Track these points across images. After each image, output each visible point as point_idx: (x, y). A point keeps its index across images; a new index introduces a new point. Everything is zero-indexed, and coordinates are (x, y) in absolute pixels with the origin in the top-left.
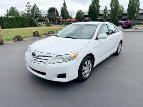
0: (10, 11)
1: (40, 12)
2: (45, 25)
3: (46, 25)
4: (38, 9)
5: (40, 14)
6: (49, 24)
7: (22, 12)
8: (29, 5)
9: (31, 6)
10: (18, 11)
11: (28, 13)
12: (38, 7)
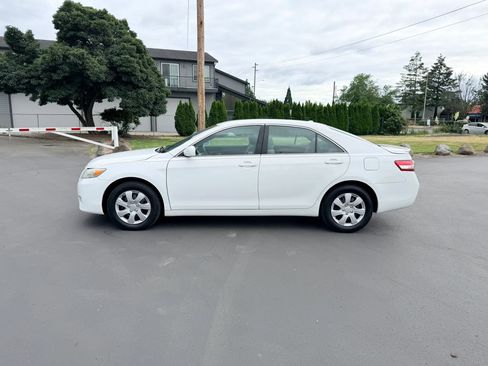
0: (353, 87)
1: (455, 86)
2: (436, 132)
3: (442, 130)
4: (449, 74)
5: (453, 90)
6: (454, 129)
7: (386, 88)
8: (419, 63)
9: (425, 66)
10: (376, 85)
11: (408, 89)
12: (448, 68)
